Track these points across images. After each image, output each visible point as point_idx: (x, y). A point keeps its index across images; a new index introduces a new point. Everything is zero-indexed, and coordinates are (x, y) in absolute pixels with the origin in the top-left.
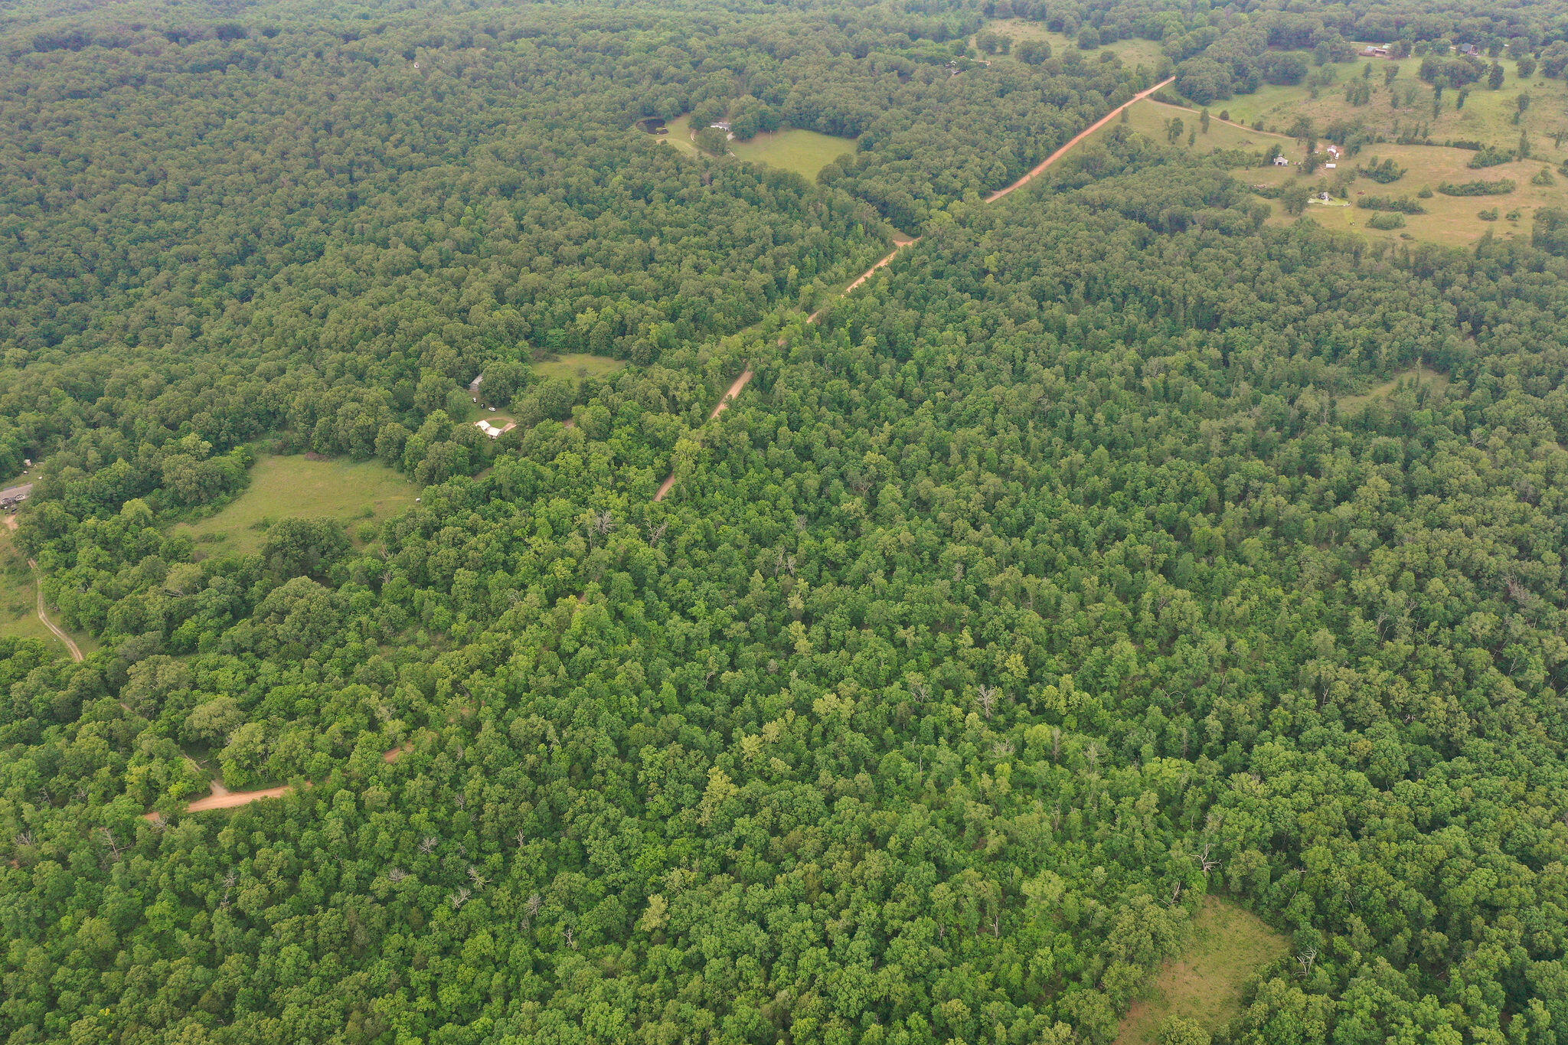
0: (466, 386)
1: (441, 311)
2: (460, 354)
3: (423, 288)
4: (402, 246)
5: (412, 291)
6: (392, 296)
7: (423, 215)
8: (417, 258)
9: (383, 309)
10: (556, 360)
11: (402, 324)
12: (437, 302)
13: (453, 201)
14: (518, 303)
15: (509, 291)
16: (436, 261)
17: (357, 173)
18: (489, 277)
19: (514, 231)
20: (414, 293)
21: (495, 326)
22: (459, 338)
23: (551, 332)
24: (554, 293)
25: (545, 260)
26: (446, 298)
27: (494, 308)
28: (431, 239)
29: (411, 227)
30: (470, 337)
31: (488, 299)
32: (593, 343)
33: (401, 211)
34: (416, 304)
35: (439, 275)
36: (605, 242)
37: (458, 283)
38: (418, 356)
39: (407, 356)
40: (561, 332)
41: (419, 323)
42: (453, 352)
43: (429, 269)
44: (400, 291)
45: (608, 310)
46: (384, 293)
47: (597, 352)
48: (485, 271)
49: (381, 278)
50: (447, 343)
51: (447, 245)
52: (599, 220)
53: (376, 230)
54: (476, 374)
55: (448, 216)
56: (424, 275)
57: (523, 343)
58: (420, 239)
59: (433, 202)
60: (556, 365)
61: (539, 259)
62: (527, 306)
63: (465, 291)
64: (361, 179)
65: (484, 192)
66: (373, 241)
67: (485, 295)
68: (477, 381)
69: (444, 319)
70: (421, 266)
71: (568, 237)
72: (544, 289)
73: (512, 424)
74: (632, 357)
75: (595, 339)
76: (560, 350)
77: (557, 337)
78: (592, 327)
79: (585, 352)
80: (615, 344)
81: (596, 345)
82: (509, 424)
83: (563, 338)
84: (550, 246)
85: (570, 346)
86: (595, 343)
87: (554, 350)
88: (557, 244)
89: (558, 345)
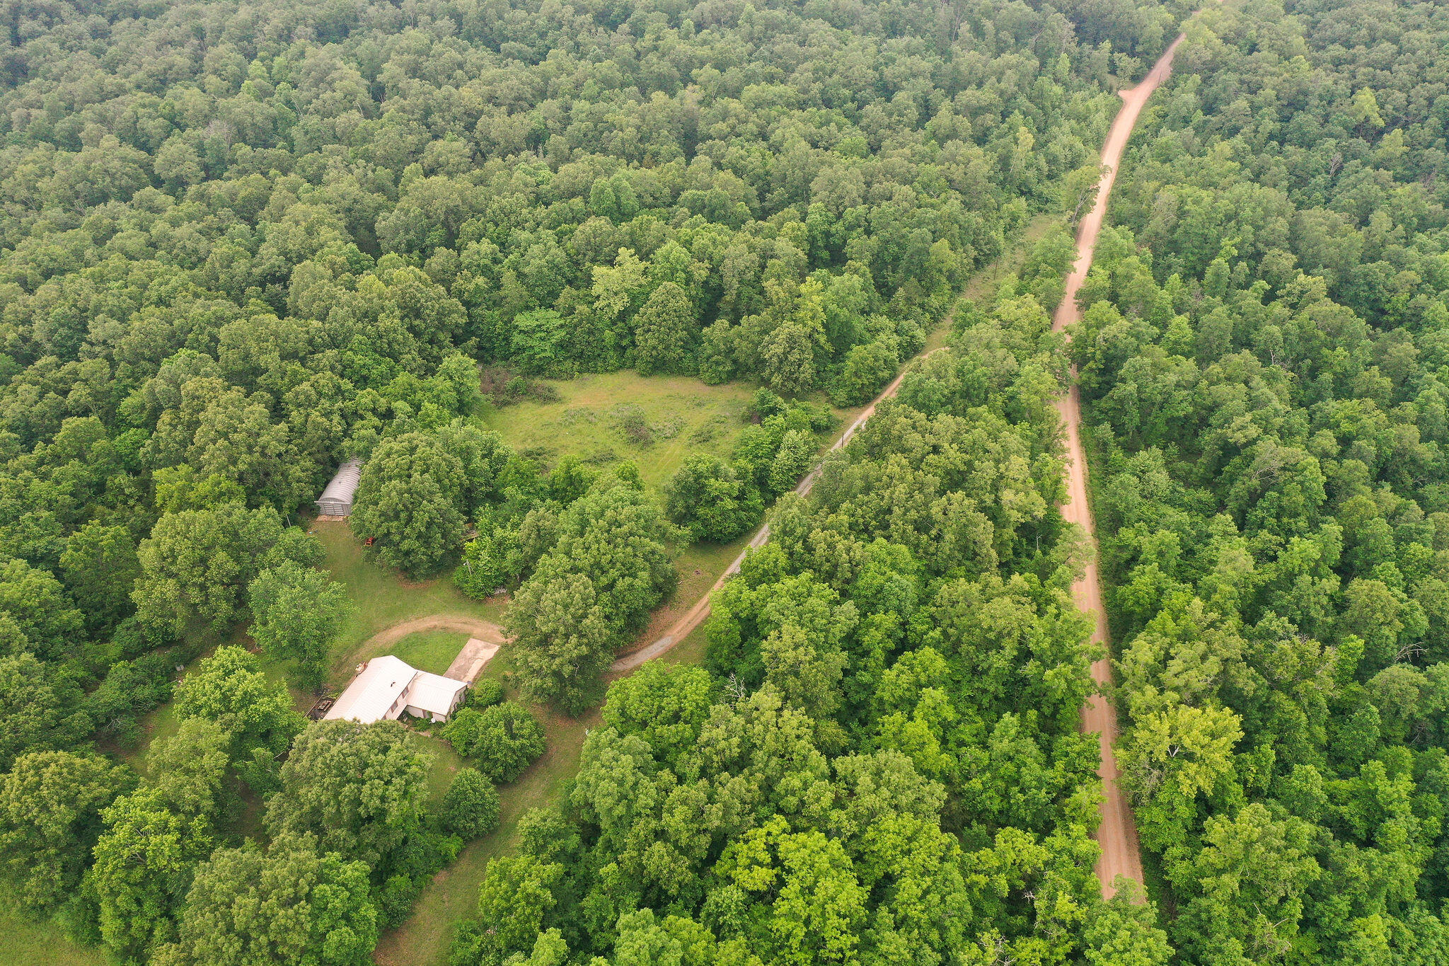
0: (304, 512)
1: (211, 285)
2: (277, 412)
3: (159, 226)
4: (109, 141)
5: (128, 237)
6: (78, 254)
7: (160, 84)
8: (147, 167)
9: (47, 290)
10: (549, 398)
11: (100, 328)
12: (194, 260)
13: (224, 52)
14: (418, 250)
15: (383, 223)
16: (191, 166)
17: (26, 25)
18: (329, 191)
19: (364, 97)
20: (135, 241)
21: (370, 316)
22: (271, 360)
23: (523, 320)
24: (509, 219)
25: (452, 147)
26: (222, 248)
27: (357, 269)
28: (175, 123)
29: (130, 105)
30: (303, 354)
31: (339, 247)
32: (646, 342)
33: (110, 81)
34: (138, 269)
35: (201, 196)
36: (580, 105)
37: (249, 211)
38: (150, 424)
39: (114, 423)
40: (551, 318)
41: (149, 321)
42: (257, 411)
43: (177, 187)
44: (99, 241)
45: (672, 248)
46: (57, 247)
47: (659, 367)
48: (316, 180)
49: (55, 213)
50: (233, 378)
51: (215, 132)
52: (548, 65)
53: (55, 116)
54: (330, 466)
55: (212, 81)
56: (161, 198)
57: (455, 360)
58: (152, 126)
59: (180, 59)
60: (551, 412)
61: (439, 145)
62: (441, 256)
63: (270, 229)
64: (33, 35)
65: (286, 36)
66: (47, 138)
67: (325, 233)
68: (342, 488)
69: (222, 306)
70: (158, 183)
71: (491, 99)
72: (477, 211)
73: (480, 644)
74: (766, 374)
75: (649, 330)
76: (555, 368)
77: (543, 334)
78: (637, 299)
79: (621, 367)
80: (710, 342)
81: (654, 348)
82: (471, 646)
83: (560, 335)
84: (455, 119)
85: (581, 356)
86: (652, 342)
87: (539, 371)
88: (469, 115)
89: (548, 354)
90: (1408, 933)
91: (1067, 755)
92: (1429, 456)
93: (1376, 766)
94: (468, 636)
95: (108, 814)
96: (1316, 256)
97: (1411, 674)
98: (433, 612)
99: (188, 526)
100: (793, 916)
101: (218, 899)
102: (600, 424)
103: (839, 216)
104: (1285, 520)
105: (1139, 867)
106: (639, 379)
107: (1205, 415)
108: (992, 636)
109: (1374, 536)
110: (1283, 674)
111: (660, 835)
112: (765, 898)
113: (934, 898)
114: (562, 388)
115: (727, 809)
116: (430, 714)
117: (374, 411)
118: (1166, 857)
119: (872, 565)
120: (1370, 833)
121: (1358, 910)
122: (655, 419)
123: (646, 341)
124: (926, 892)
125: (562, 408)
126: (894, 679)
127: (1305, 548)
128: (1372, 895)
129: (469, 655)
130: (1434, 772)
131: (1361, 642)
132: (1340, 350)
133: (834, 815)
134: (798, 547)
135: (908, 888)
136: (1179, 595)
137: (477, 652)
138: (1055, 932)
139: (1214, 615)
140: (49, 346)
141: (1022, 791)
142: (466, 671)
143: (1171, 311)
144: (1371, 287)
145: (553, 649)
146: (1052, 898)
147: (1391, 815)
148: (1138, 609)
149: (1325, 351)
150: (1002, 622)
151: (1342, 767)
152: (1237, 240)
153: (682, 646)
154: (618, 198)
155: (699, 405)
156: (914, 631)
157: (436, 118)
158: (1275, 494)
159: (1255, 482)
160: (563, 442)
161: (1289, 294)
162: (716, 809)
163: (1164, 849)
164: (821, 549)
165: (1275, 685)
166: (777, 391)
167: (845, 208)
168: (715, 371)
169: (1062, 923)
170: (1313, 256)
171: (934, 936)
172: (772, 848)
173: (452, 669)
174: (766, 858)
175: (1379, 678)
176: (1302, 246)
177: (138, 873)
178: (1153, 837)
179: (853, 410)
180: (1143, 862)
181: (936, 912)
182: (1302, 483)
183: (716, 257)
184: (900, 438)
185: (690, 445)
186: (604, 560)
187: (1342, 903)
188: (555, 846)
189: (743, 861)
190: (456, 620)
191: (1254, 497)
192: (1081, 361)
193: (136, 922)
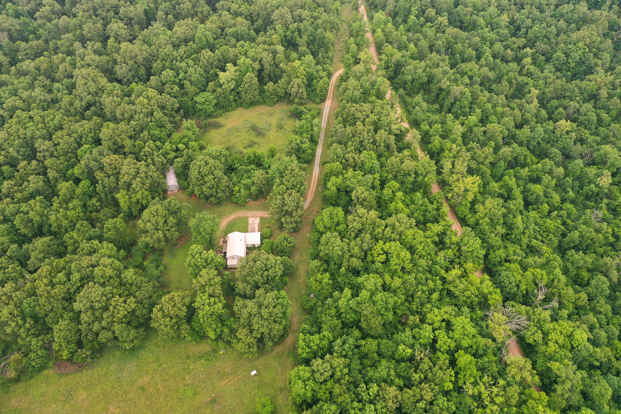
2: (137, 160)
10: (217, 126)
11: (43, 145)
15: (121, 71)
23: (198, 99)
25: (119, 26)
40: (208, 96)
45: (245, 60)
47: (252, 104)
60: (223, 131)
61: (114, 26)
68: (172, 180)
73: (253, 219)
74: (291, 98)
75: (247, 92)
76: (215, 114)
77: (208, 103)
78: (239, 82)
79: (237, 106)
80: (268, 91)
81: (250, 98)
82: (251, 220)
83: (214, 102)
84: (108, 11)
85: (223, 107)
86: (250, 96)
87: (209, 116)
88: (114, 7)
89: (212, 110)
90: (525, 218)
91: (435, 199)
92: (492, 76)
93: (506, 177)
94: (248, 217)
95: (196, 305)
96: (441, 8)
97: (508, 149)
98: (231, 213)
99: (157, 212)
100: (396, 264)
101: (255, 313)
102: (243, 131)
103: (287, 28)
104: (463, 109)
105: (458, 223)
106: (245, 110)
107: (431, 79)
108: (407, 172)
109: (487, 109)
110: (481, 160)
111: (352, 256)
112: (386, 262)
113: (426, 248)
114: (221, 120)
115: (368, 243)
116: (254, 245)
117: (172, 150)
118: (467, 218)
119: (367, 160)
120: (508, 195)
121: (514, 217)
122: (261, 125)
123: (246, 96)
124: (424, 247)
125: (226, 129)
126: (387, 192)
127: (473, 119)
128: (516, 212)
129: (252, 223)
130: (519, 174)
131: (494, 143)
132: (459, 44)
133: (393, 235)
134: (344, 161)
135: (420, 247)
136: (448, 144)
137: (253, 222)
138: (453, 246)
139: (459, 148)
140: (20, 157)
141: (429, 213)
142: (254, 228)
143: (407, 42)
144: (459, 15)
145: (294, 215)
146: (450, 238)
147: (512, 189)
148: (437, 151)
149: (455, 45)
150: (410, 168)
151: (495, 179)
152: (416, 8)
153: (314, 200)
154: (207, 39)
155: (271, 115)
156: (384, 176)
157: (100, 11)
158: (459, 103)
159: (453, 100)
160: (234, 141)
161: (437, 24)
162: (365, 244)
163: (465, 216)
164: (351, 160)
165: (479, 163)
166: (299, 104)
167: (289, 25)
168: (272, 101)
169: (454, 244)
170: (441, 9)
171: (429, 257)
172: (382, 249)
173: (249, 229)
174: (382, 252)
175: (500, 152)
176: (436, 5)
177: (214, 317)
178: (462, 214)
179: (322, 103)
180: (459, 221)
181: (428, 251)
182: (466, 97)
183: (259, 58)
184: (353, 115)
185: (277, 131)
186: (295, 183)
187: (511, 216)
188: (322, 269)
189: (375, 255)
190: (240, 213)
191: (453, 104)
192: (387, 68)
193: (218, 330)
